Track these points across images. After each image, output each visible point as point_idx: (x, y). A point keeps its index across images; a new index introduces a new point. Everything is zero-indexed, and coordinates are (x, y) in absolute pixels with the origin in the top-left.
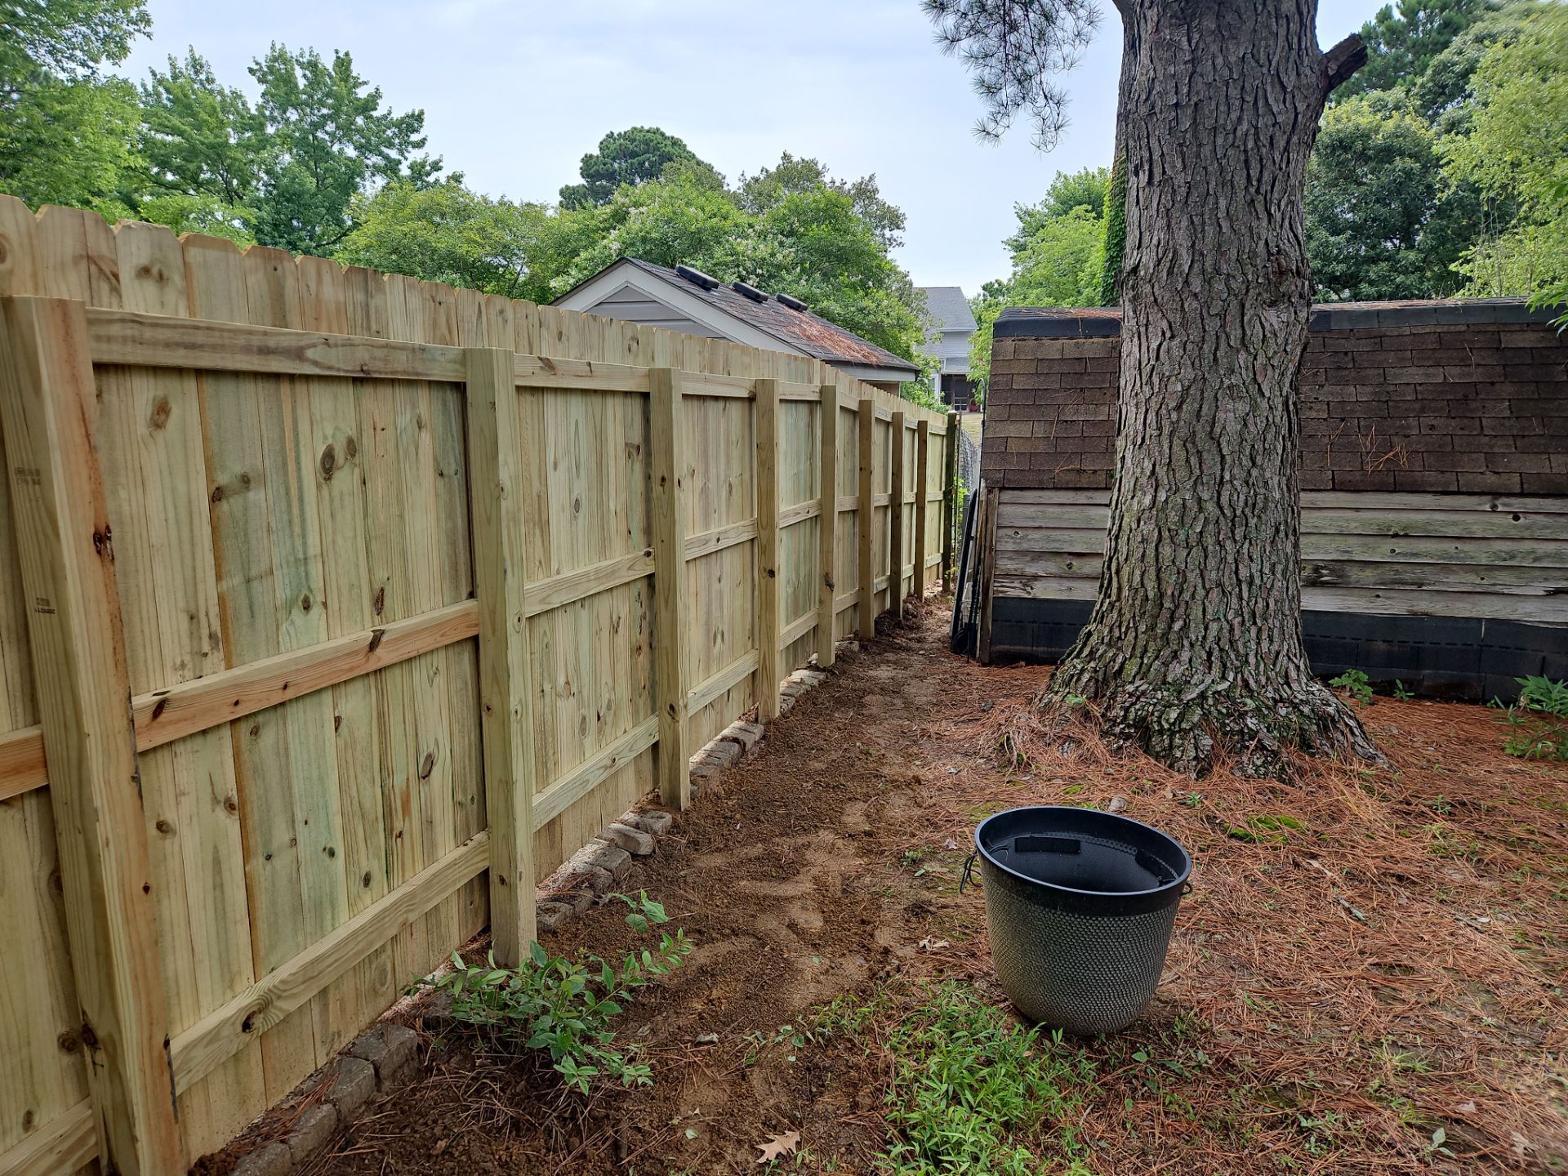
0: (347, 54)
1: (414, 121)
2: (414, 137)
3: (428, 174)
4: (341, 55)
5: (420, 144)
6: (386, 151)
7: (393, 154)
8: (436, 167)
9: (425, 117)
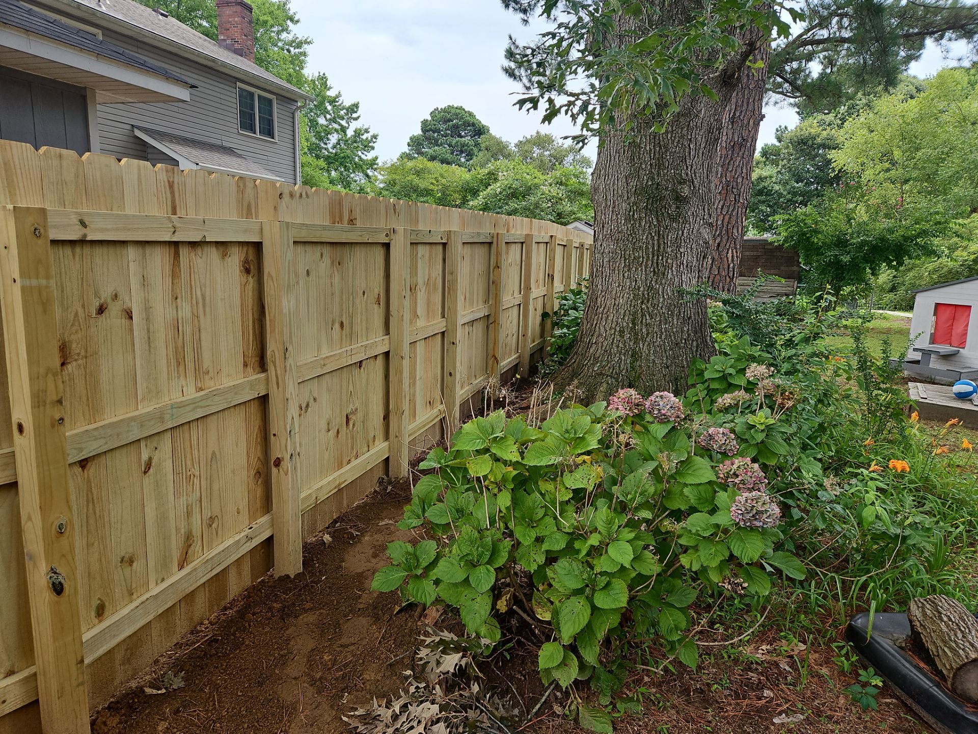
0: (324, 74)
1: (354, 108)
2: (354, 115)
3: (363, 135)
4: (321, 74)
5: (356, 119)
6: (341, 122)
7: (343, 123)
8: (367, 131)
9: (360, 105)
